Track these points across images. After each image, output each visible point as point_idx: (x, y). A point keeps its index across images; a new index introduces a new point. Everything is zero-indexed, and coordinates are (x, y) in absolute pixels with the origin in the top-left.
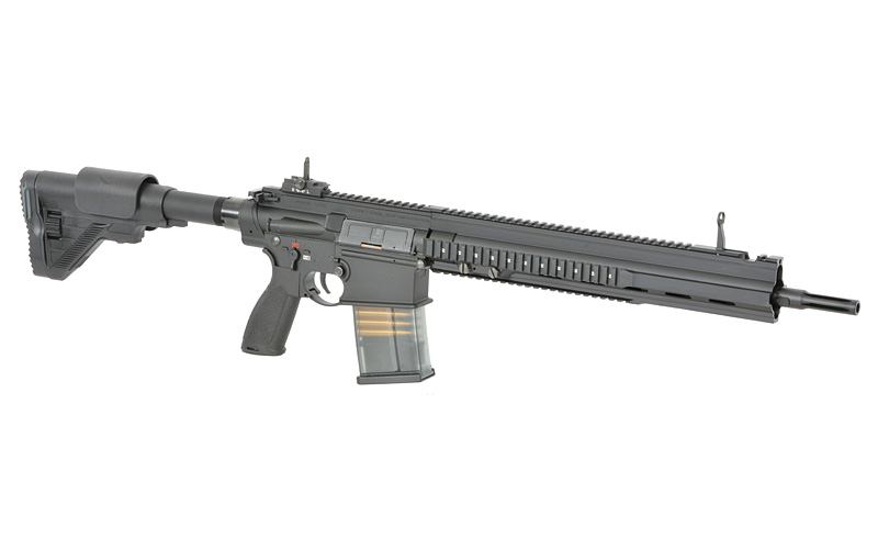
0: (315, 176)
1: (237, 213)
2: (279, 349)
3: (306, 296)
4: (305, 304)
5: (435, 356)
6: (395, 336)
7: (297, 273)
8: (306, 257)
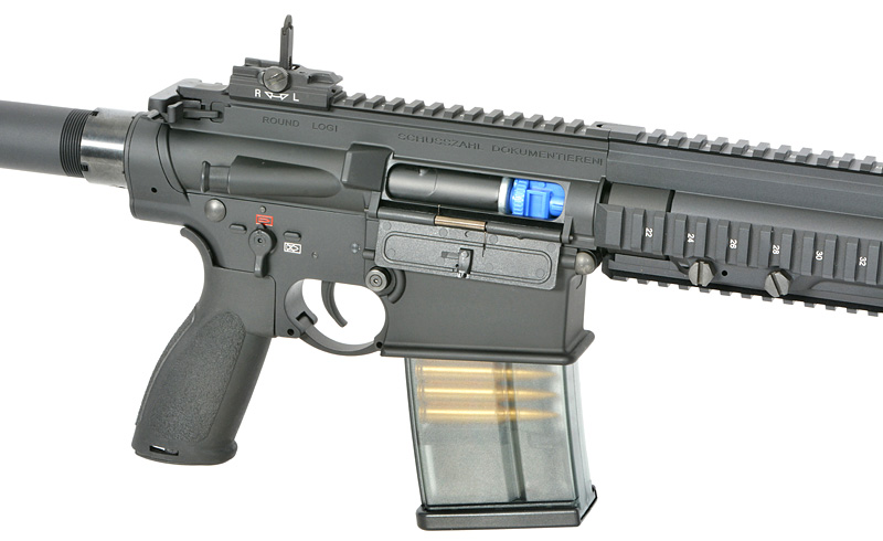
0: (307, 57)
1: (118, 147)
2: (221, 450)
3: (291, 333)
4: (283, 353)
5: (600, 464)
6: (514, 423)
7: (269, 282)
8: (290, 247)
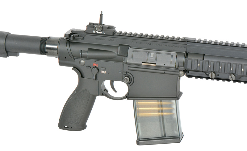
1: (56, 47)
2: (83, 127)
3: (103, 95)
4: (100, 99)
6: (163, 116)
7: (97, 81)
8: (103, 72)
